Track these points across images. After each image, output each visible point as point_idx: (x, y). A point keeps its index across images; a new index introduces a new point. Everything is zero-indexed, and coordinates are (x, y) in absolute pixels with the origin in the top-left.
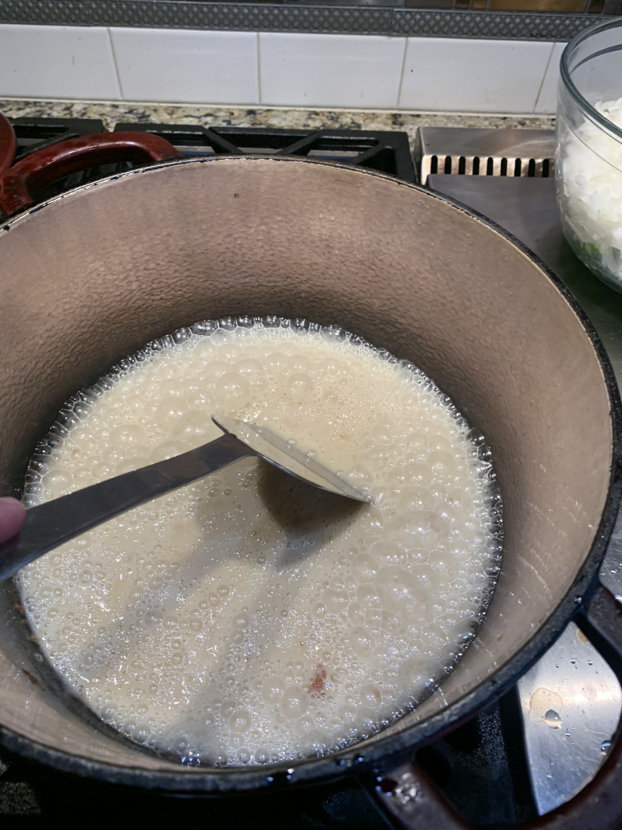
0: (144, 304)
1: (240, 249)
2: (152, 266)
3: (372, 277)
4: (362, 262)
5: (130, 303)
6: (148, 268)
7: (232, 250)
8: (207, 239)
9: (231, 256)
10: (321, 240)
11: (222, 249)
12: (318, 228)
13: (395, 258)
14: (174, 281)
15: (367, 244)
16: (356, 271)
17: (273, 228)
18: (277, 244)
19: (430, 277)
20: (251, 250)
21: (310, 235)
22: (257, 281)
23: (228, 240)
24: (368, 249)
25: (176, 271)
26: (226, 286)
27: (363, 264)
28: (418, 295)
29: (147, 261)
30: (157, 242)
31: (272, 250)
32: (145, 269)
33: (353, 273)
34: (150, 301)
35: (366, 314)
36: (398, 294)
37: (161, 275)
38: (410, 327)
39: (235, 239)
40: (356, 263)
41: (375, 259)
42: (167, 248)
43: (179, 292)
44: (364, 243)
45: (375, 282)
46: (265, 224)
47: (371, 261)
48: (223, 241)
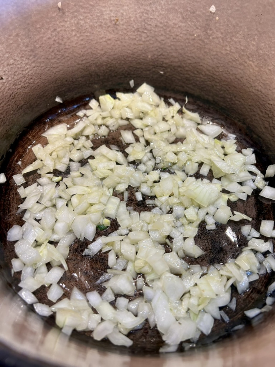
0: (13, 93)
1: (62, 40)
2: (12, 61)
3: (145, 38)
4: (137, 30)
5: (5, 93)
6: (9, 63)
7: (58, 41)
8: (41, 35)
9: (58, 47)
10: (111, 21)
11: (51, 42)
12: (108, 12)
13: (159, 19)
14: (27, 72)
15: (140, 16)
16: (134, 37)
17: (81, 19)
18: (84, 31)
19: (183, 25)
20: (69, 39)
21: (104, 19)
22: (75, 62)
23: (54, 34)
24: (141, 19)
25: (27, 64)
26: (57, 70)
27: (139, 31)
28: (175, 40)
29: (8, 58)
30: (11, 42)
31: (82, 36)
32: (8, 65)
33: (133, 39)
34: (16, 90)
35: (143, 65)
36: (163, 44)
37: (18, 68)
38: (172, 64)
39: (58, 32)
40: (134, 32)
41: (146, 25)
42: (18, 46)
43: (31, 80)
44: (138, 16)
45: (147, 41)
46: (76, 17)
47: (143, 27)
48: (51, 35)
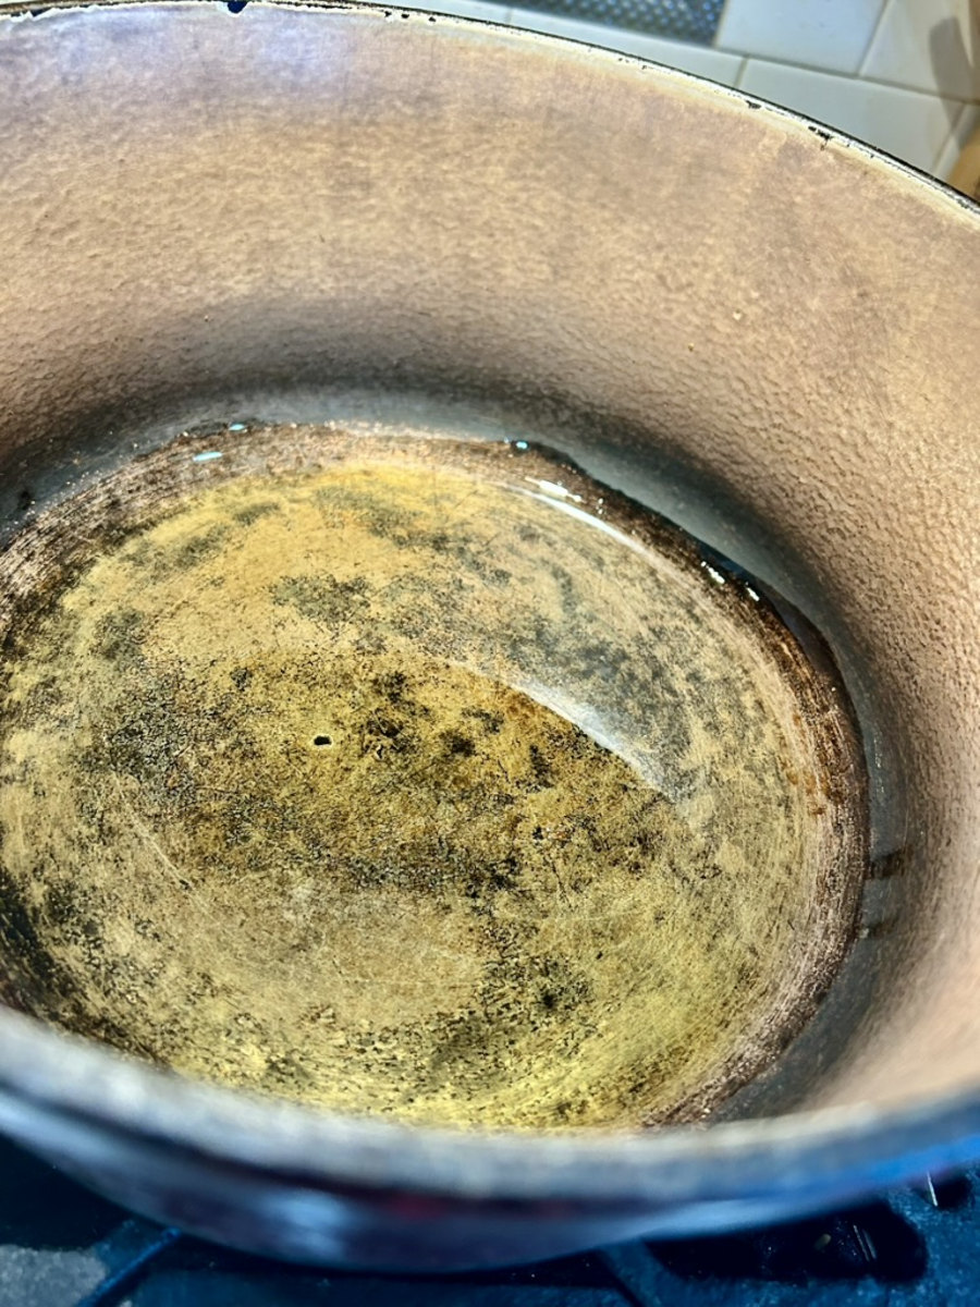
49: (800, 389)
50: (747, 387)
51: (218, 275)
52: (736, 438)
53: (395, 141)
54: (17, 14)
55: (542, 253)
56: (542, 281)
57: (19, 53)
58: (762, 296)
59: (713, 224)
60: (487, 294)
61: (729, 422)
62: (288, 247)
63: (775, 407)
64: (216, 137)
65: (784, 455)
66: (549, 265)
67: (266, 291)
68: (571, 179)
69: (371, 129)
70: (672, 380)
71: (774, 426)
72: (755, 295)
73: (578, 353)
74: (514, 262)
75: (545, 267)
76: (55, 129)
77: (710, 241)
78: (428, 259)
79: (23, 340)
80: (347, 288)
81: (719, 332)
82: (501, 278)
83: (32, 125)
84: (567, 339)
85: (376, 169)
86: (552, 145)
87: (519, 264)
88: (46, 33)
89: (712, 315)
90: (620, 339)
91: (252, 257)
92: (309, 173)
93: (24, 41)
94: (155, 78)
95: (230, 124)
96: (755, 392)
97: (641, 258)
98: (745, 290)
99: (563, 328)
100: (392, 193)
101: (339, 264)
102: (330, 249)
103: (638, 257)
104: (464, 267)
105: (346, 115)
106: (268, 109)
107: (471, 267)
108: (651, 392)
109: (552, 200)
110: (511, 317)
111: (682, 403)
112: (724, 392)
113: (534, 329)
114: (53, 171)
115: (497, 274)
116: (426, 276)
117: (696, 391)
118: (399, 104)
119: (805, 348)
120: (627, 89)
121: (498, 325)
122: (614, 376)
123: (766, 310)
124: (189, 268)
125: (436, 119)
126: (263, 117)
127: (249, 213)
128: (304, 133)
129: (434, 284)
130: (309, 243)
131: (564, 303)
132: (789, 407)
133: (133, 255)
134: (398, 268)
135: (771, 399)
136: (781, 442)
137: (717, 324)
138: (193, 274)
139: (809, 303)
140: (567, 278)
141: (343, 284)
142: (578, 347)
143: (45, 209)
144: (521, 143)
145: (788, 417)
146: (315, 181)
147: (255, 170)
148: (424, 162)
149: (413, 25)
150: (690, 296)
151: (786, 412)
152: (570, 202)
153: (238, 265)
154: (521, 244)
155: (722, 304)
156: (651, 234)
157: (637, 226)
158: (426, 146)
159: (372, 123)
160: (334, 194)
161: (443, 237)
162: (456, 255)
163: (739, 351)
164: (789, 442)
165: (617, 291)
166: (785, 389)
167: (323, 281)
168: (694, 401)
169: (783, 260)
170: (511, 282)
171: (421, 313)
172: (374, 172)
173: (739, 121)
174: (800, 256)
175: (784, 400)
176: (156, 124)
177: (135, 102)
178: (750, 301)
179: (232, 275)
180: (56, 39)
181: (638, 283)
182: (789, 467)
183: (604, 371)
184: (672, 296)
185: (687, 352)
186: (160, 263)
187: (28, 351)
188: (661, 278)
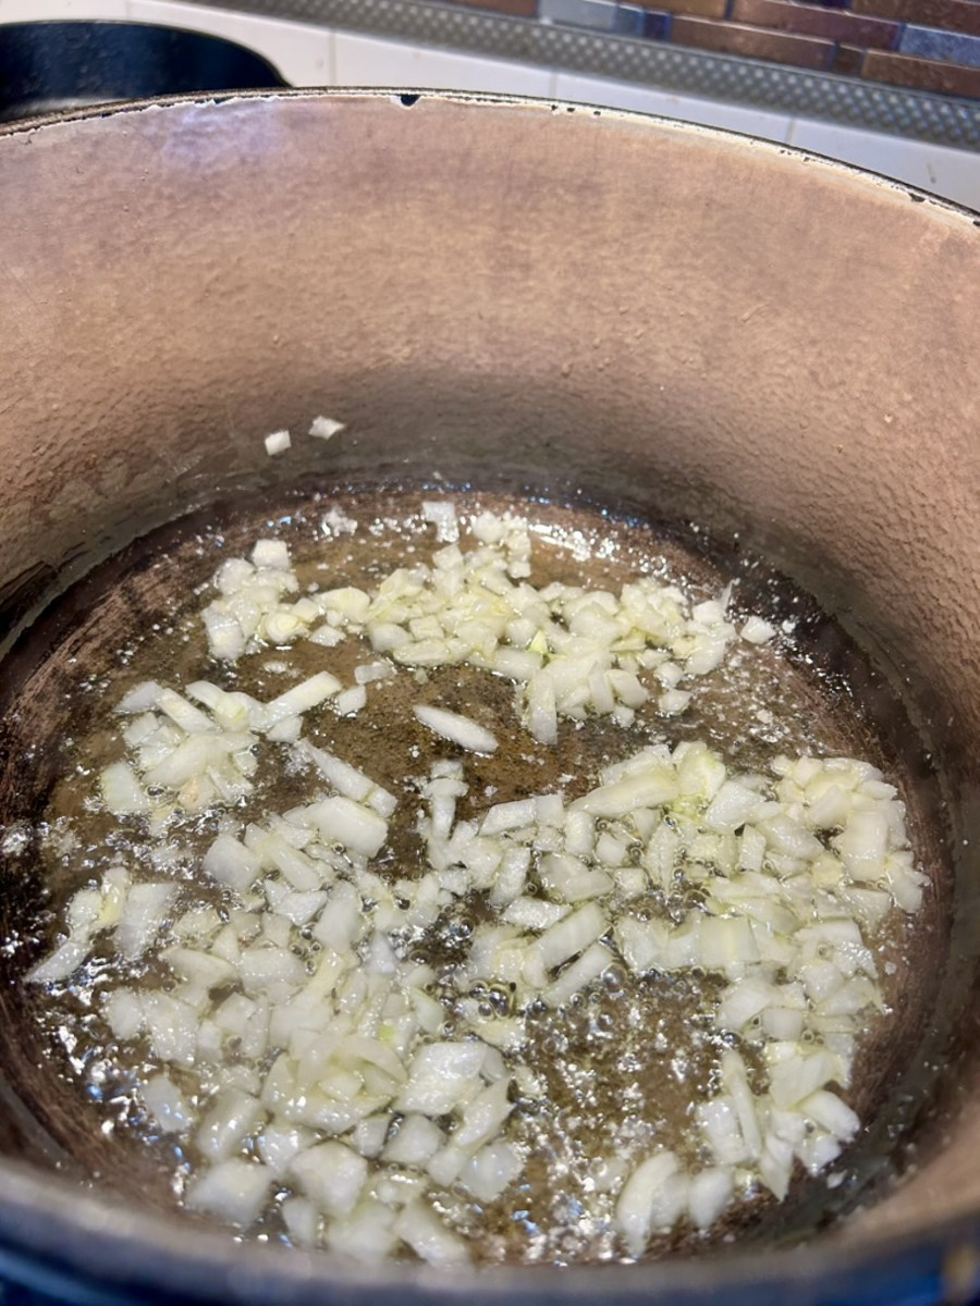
49: (947, 502)
50: (894, 497)
51: (378, 343)
52: (880, 550)
53: (556, 226)
54: (202, 102)
55: (696, 342)
56: (692, 370)
57: (200, 135)
58: (915, 399)
59: (869, 321)
60: (639, 380)
61: (873, 532)
62: (447, 321)
63: (920, 519)
64: (383, 217)
65: (925, 573)
66: (702, 354)
67: (424, 362)
68: (727, 269)
69: (533, 215)
70: (818, 482)
71: (919, 540)
72: (908, 397)
73: (726, 445)
74: (667, 350)
75: (698, 357)
76: (232, 203)
77: (865, 339)
78: (582, 341)
79: (185, 386)
80: (502, 365)
81: (868, 434)
82: (653, 365)
83: (209, 199)
84: (716, 430)
85: (536, 252)
86: (708, 235)
87: (672, 351)
88: (227, 118)
89: (863, 416)
90: (769, 435)
91: (412, 328)
92: (471, 253)
93: (207, 124)
94: (329, 162)
95: (398, 206)
96: (902, 501)
97: (795, 352)
98: (898, 392)
99: (713, 420)
100: (551, 275)
101: (495, 341)
102: (487, 326)
103: (790, 352)
104: (618, 352)
105: (509, 201)
106: (434, 193)
107: (624, 352)
108: (797, 492)
109: (708, 290)
110: (662, 405)
111: (828, 507)
112: (870, 499)
113: (684, 418)
114: (227, 240)
115: (651, 360)
116: (579, 359)
117: (843, 495)
118: (561, 191)
119: (956, 458)
120: (787, 180)
121: (648, 411)
122: (761, 473)
123: (918, 414)
124: (350, 334)
125: (596, 207)
126: (429, 201)
127: (411, 287)
128: (467, 216)
129: (587, 367)
130: (467, 319)
131: (715, 393)
132: (935, 520)
133: (297, 318)
134: (554, 349)
135: (917, 510)
136: (924, 558)
137: (867, 426)
138: (354, 339)
139: (963, 410)
140: (719, 368)
141: (499, 361)
142: (727, 439)
143: (215, 273)
144: (680, 232)
145: (933, 531)
146: (477, 261)
147: (419, 249)
148: (584, 248)
149: (579, 117)
150: (842, 395)
151: (931, 526)
152: (725, 293)
153: (398, 335)
154: (675, 332)
155: (874, 405)
156: (805, 328)
157: (791, 320)
158: (586, 232)
159: (534, 208)
160: (493, 274)
161: (599, 321)
162: (610, 340)
163: (888, 457)
164: (931, 559)
165: (769, 385)
166: (932, 502)
167: (479, 357)
168: (840, 506)
169: (939, 361)
170: (663, 370)
171: (573, 395)
172: (534, 255)
173: (901, 214)
174: (957, 358)
175: (930, 511)
176: (327, 203)
177: (308, 183)
178: (902, 404)
179: (392, 344)
180: (237, 125)
181: (790, 378)
182: (930, 586)
183: (752, 466)
184: (823, 394)
185: (836, 453)
186: (322, 327)
187: (188, 396)
188: (813, 374)
